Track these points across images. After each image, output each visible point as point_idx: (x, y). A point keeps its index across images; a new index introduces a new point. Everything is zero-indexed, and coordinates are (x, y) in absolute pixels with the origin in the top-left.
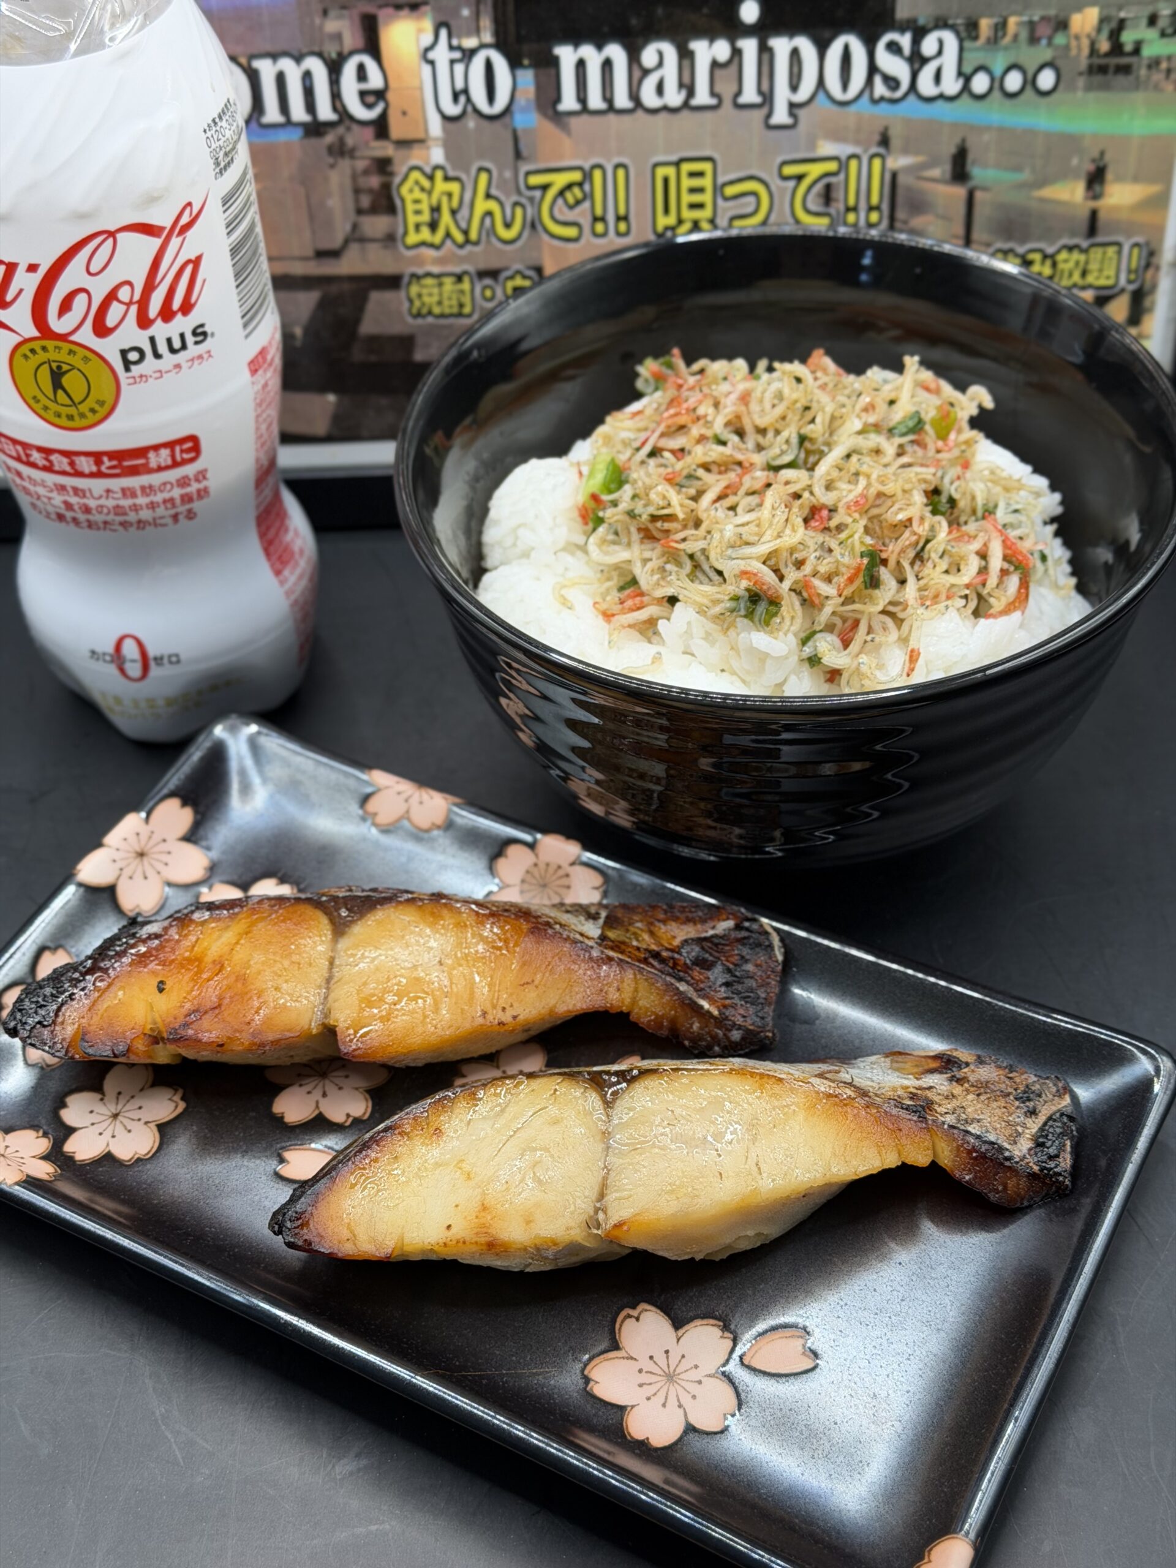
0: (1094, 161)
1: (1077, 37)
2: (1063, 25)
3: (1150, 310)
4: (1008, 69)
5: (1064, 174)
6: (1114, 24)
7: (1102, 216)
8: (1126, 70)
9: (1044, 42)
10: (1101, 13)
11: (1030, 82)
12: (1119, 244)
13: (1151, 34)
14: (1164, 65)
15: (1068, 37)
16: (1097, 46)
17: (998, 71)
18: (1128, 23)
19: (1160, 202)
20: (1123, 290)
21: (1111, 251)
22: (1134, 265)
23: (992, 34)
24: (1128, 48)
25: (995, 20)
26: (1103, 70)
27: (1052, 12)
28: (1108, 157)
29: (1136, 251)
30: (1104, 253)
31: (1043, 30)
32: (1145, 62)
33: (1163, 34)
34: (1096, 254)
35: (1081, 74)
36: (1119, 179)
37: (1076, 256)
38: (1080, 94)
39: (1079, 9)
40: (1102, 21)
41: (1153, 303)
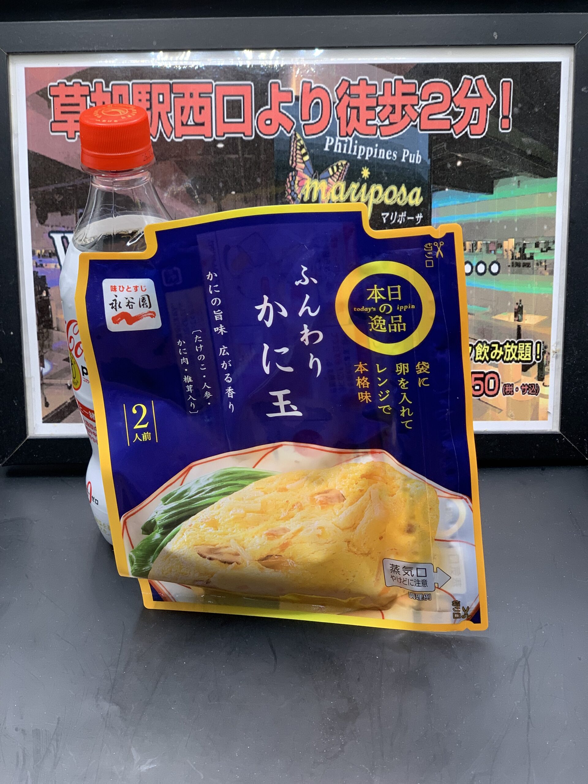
0: (517, 304)
1: (506, 251)
2: (500, 246)
3: (548, 373)
4: (478, 264)
5: (505, 310)
6: (521, 246)
7: (522, 328)
8: (528, 265)
9: (493, 252)
10: (515, 241)
11: (488, 269)
12: (531, 342)
13: (537, 251)
14: (544, 264)
15: (503, 252)
16: (515, 255)
17: (474, 265)
18: (527, 245)
19: (547, 323)
20: (535, 363)
21: (527, 344)
22: (538, 353)
23: (471, 248)
24: (528, 256)
25: (472, 242)
26: (518, 265)
27: (496, 240)
28: (523, 303)
29: (538, 345)
30: (525, 346)
31: (492, 247)
32: (535, 262)
33: (542, 251)
34: (521, 346)
35: (509, 266)
36: (529, 313)
37: (513, 346)
38: (509, 275)
39: (507, 240)
40: (516, 244)
41: (549, 370)
